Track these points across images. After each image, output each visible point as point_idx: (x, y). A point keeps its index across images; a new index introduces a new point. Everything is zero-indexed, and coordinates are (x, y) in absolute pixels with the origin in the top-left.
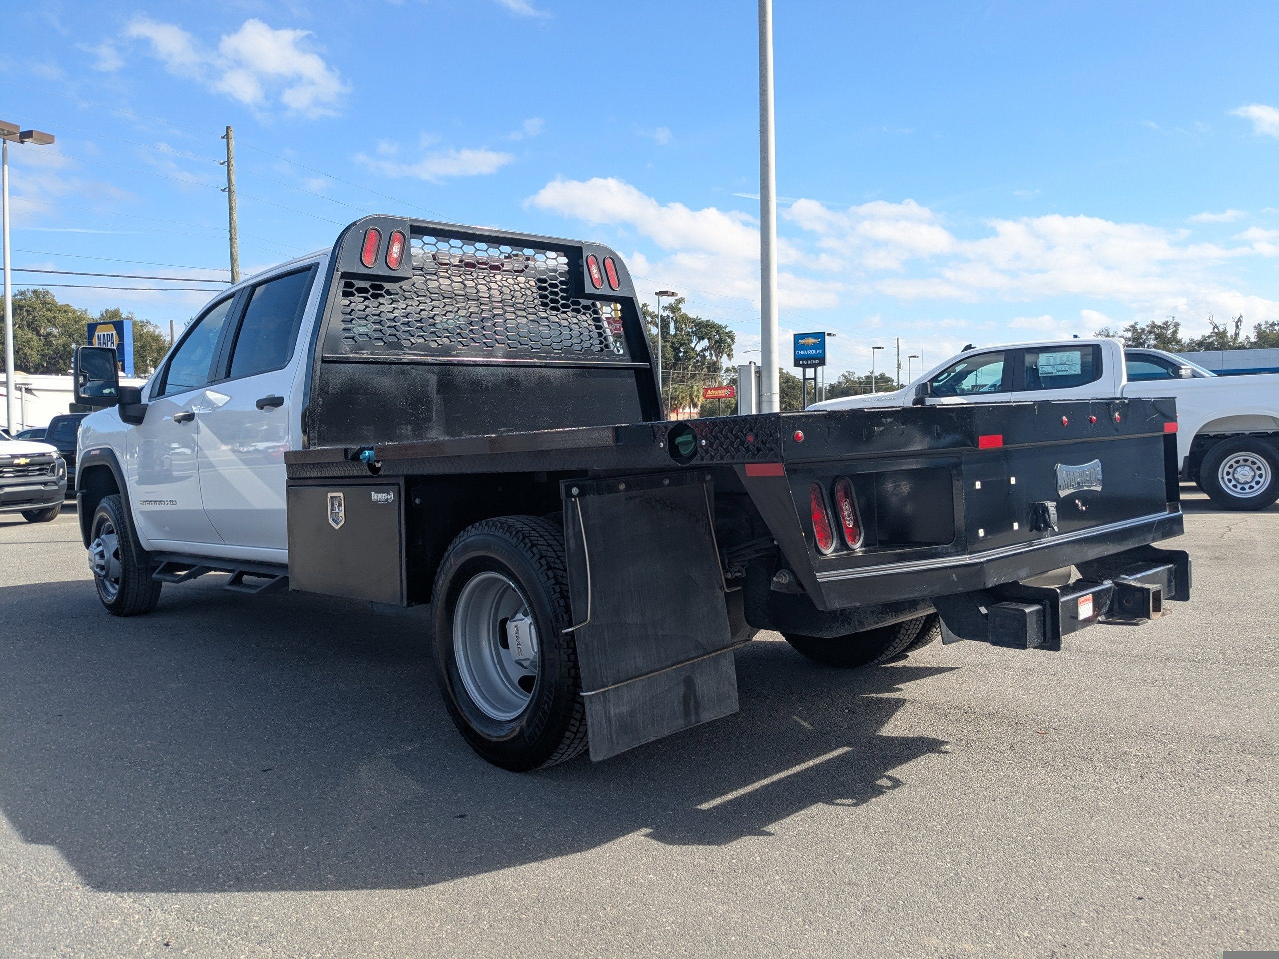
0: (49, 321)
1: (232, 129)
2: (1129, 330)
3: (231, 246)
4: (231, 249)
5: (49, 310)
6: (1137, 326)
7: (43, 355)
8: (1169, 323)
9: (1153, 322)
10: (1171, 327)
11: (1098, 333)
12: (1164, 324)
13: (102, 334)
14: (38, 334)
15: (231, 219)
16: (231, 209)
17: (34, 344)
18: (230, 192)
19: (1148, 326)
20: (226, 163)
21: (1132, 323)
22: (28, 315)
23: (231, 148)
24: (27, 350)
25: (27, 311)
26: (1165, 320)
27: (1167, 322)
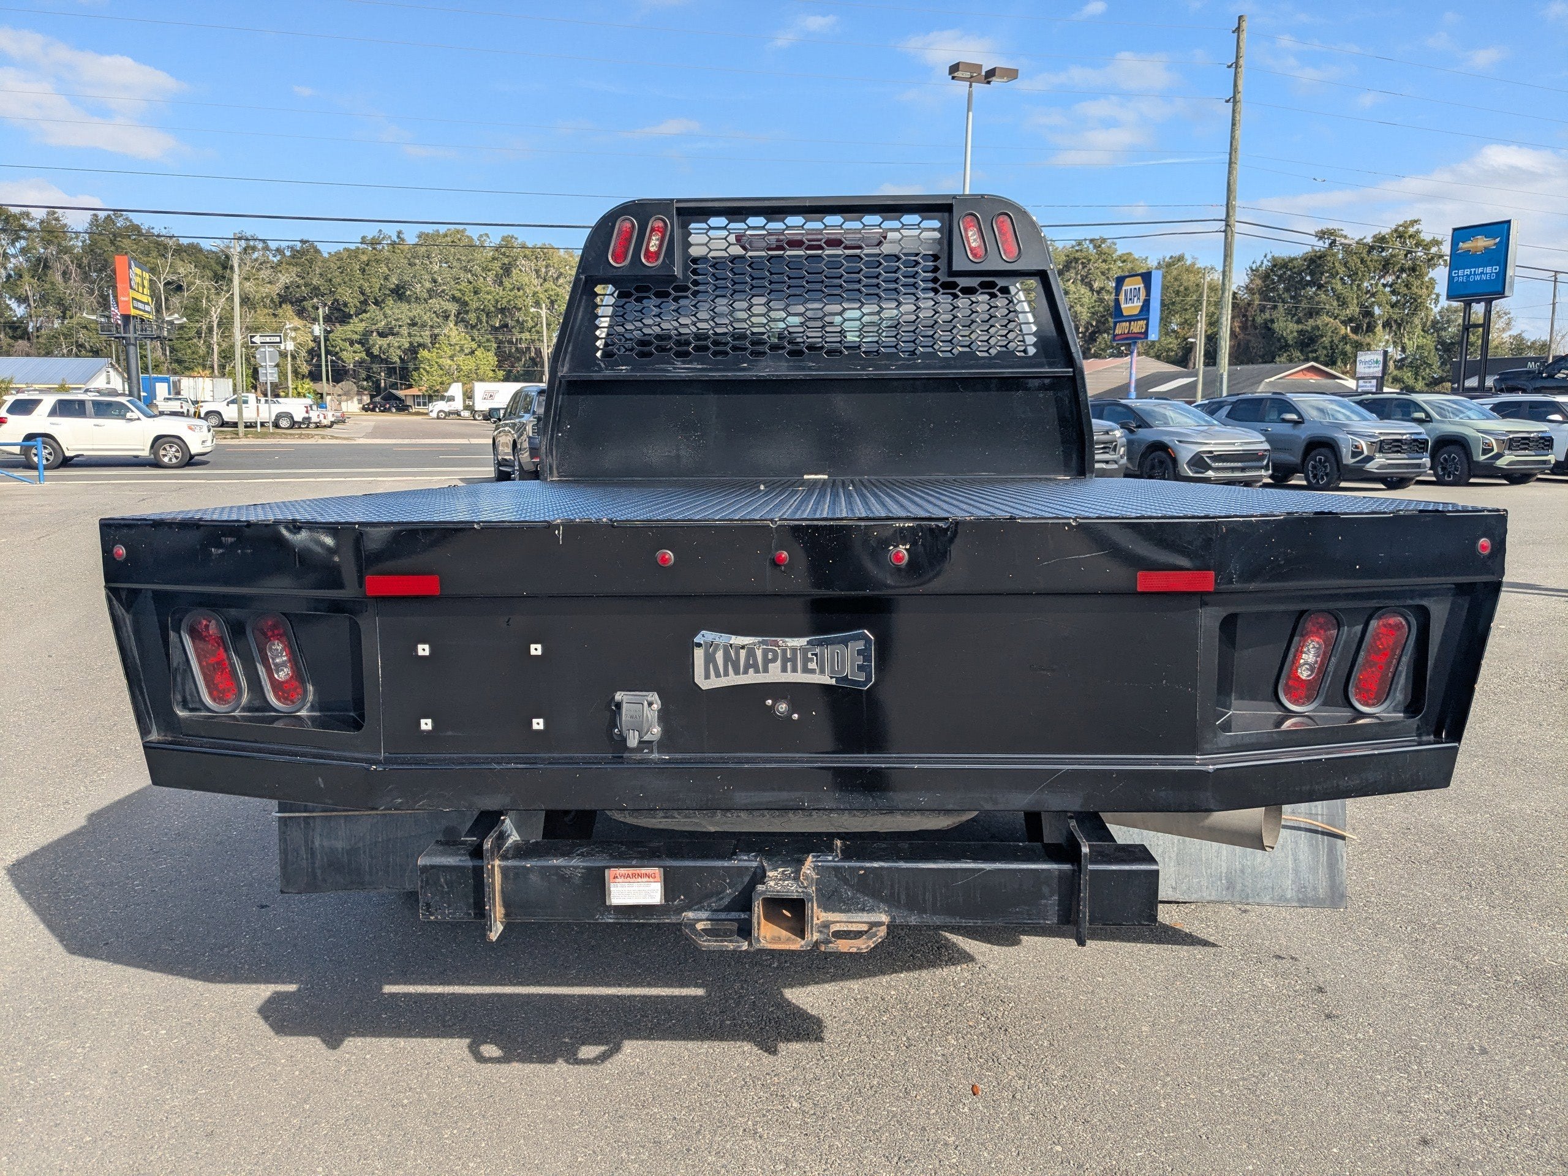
0: (1103, 273)
1: (1245, 18)
3: (1230, 173)
4: (1229, 177)
5: (1104, 261)
7: (1093, 313)
13: (1129, 288)
14: (1092, 290)
15: (1233, 138)
16: (1233, 124)
17: (1086, 300)
18: (1235, 103)
20: (1234, 66)
22: (1083, 268)
23: (1241, 44)
24: (1078, 308)
25: (1083, 263)
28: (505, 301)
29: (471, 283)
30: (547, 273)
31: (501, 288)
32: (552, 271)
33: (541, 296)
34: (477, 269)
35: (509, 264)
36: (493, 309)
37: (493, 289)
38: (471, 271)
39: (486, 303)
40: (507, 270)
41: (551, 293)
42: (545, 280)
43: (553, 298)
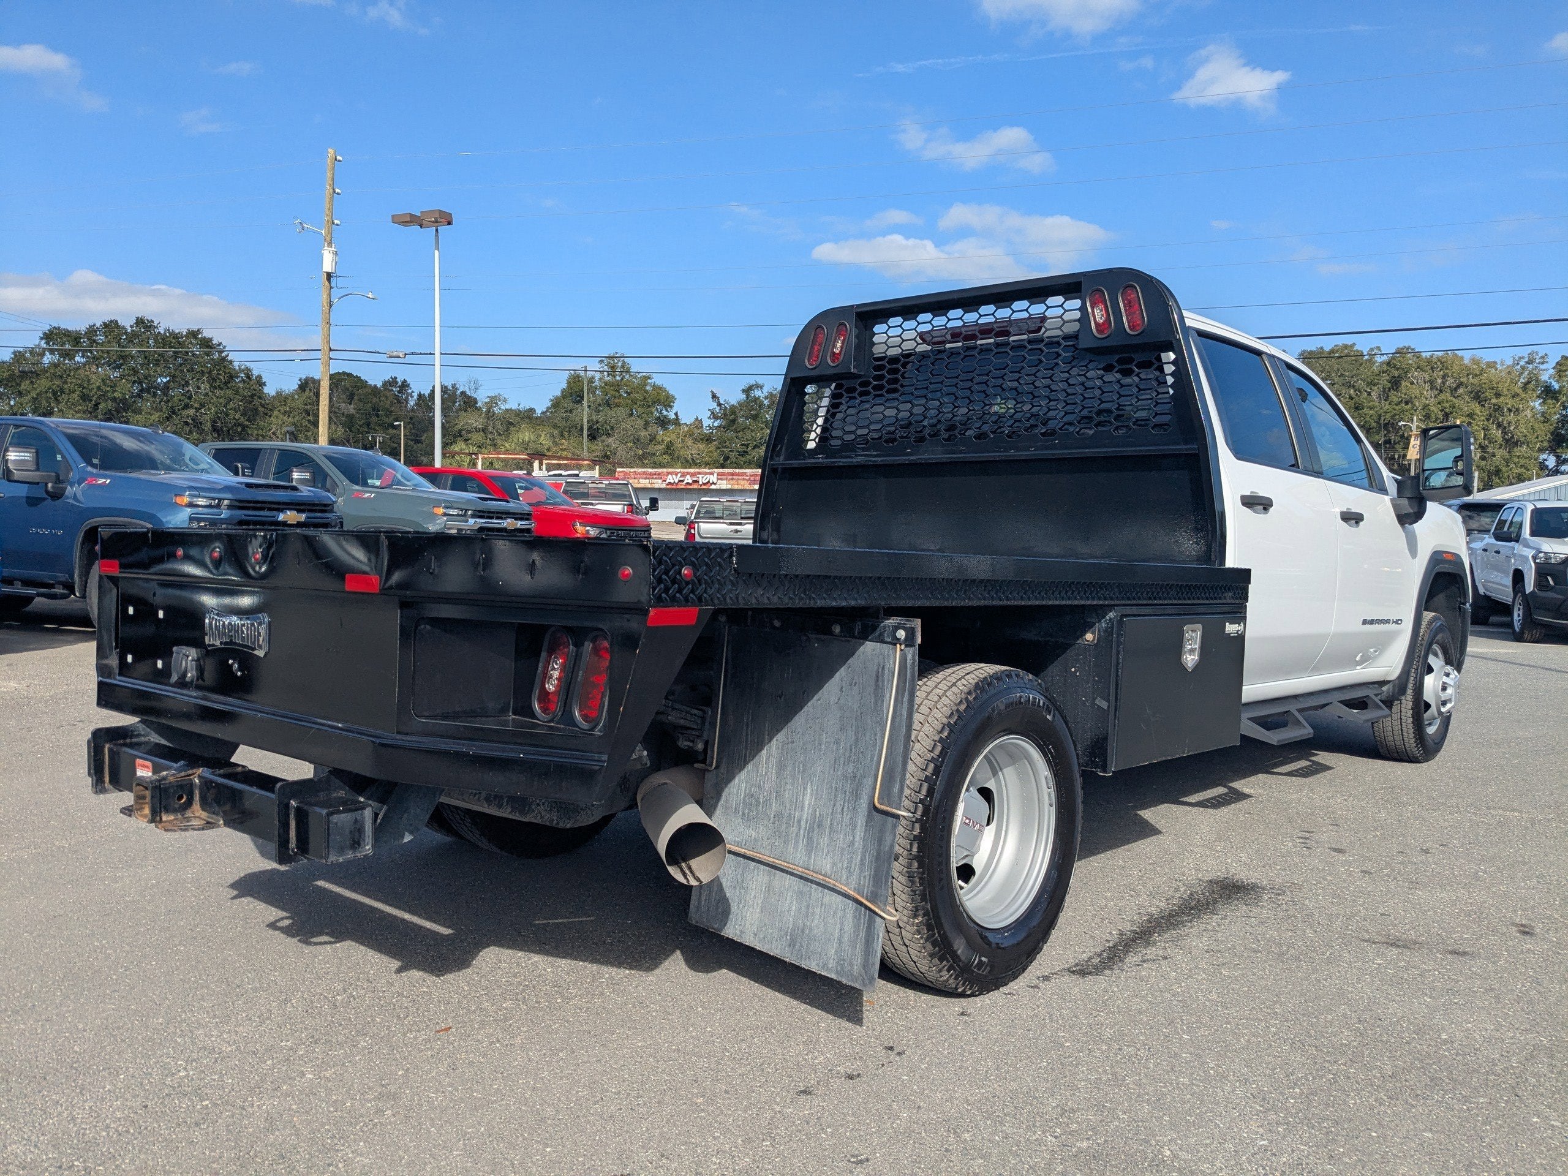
28: (1388, 416)
29: (1352, 399)
30: (1443, 383)
31: (1387, 403)
32: (1450, 381)
33: (1432, 408)
34: (1361, 384)
35: (1399, 377)
36: (1374, 425)
37: (1377, 404)
38: (1354, 387)
39: (1368, 419)
40: (1395, 383)
41: (1445, 405)
42: (1441, 391)
43: (1447, 410)
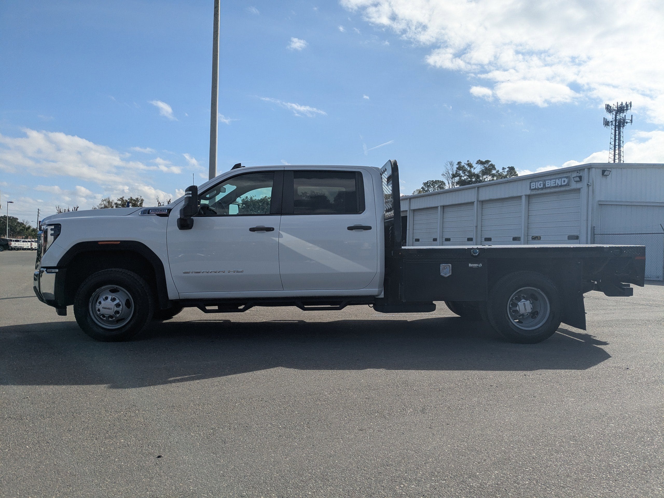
2: (120, 200)
6: (124, 199)
8: (139, 199)
9: (131, 198)
10: (140, 201)
11: (104, 200)
12: (136, 199)
19: (129, 199)
21: (121, 197)
26: (137, 197)
27: (138, 198)
